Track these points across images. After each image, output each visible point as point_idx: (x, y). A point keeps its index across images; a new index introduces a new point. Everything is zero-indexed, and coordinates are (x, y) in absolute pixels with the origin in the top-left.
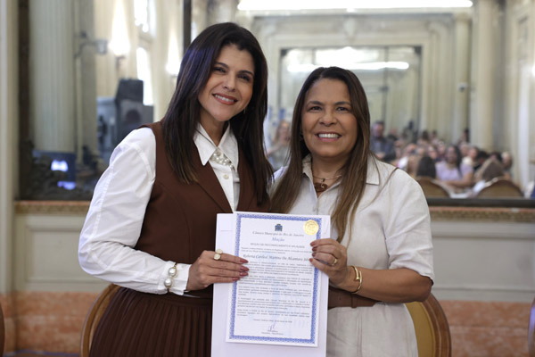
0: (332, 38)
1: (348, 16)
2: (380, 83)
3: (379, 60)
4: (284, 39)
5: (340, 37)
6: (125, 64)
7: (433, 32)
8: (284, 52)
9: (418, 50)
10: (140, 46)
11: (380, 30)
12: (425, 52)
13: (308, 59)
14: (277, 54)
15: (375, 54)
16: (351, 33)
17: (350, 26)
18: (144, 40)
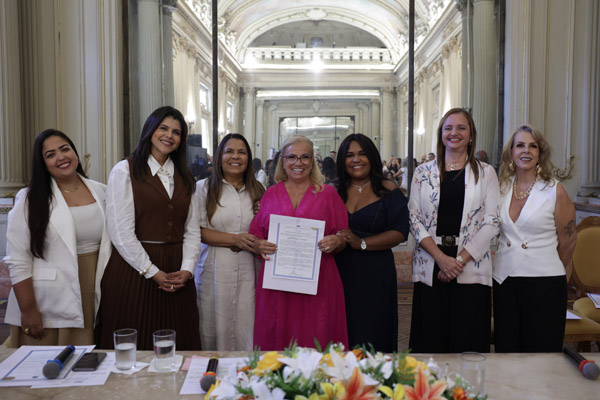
0: (303, 112)
1: (314, 100)
2: (333, 135)
3: (331, 123)
4: (281, 113)
5: (310, 111)
6: (193, 127)
7: (359, 109)
8: (282, 120)
9: (353, 118)
10: (203, 117)
11: (332, 108)
12: (356, 119)
13: (294, 123)
14: (278, 120)
15: (329, 120)
16: (317, 110)
17: (316, 105)
18: (204, 113)
